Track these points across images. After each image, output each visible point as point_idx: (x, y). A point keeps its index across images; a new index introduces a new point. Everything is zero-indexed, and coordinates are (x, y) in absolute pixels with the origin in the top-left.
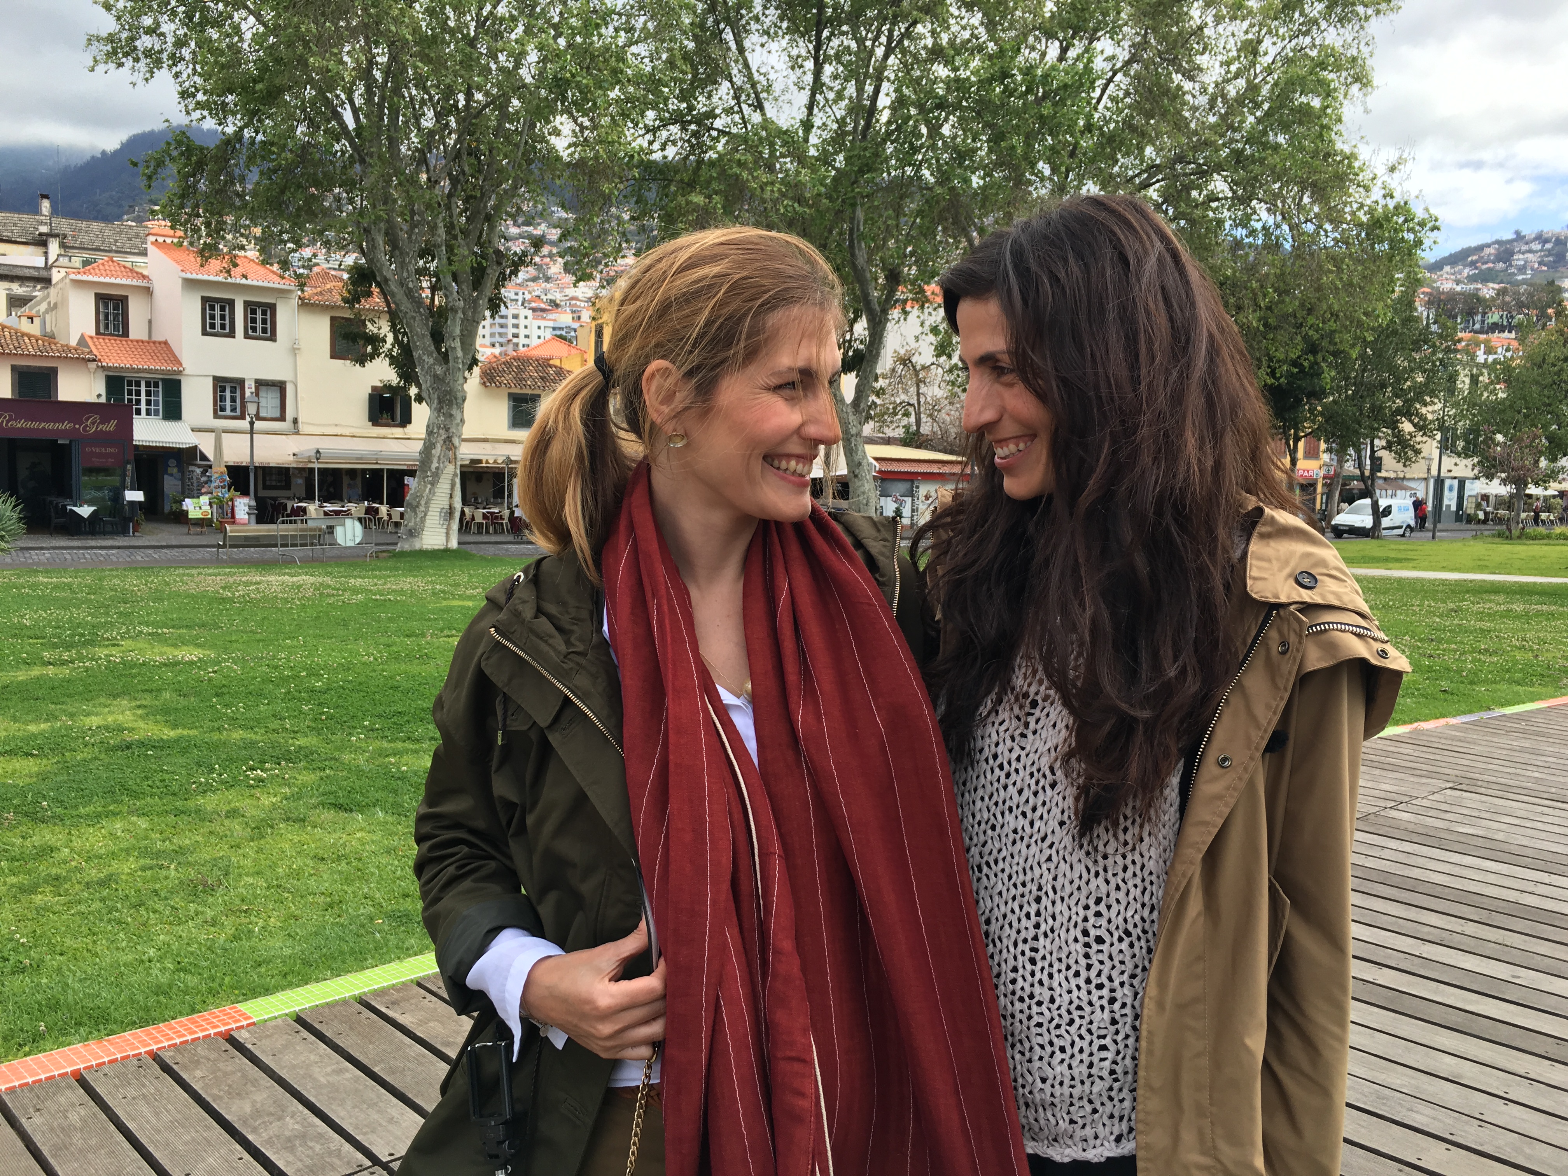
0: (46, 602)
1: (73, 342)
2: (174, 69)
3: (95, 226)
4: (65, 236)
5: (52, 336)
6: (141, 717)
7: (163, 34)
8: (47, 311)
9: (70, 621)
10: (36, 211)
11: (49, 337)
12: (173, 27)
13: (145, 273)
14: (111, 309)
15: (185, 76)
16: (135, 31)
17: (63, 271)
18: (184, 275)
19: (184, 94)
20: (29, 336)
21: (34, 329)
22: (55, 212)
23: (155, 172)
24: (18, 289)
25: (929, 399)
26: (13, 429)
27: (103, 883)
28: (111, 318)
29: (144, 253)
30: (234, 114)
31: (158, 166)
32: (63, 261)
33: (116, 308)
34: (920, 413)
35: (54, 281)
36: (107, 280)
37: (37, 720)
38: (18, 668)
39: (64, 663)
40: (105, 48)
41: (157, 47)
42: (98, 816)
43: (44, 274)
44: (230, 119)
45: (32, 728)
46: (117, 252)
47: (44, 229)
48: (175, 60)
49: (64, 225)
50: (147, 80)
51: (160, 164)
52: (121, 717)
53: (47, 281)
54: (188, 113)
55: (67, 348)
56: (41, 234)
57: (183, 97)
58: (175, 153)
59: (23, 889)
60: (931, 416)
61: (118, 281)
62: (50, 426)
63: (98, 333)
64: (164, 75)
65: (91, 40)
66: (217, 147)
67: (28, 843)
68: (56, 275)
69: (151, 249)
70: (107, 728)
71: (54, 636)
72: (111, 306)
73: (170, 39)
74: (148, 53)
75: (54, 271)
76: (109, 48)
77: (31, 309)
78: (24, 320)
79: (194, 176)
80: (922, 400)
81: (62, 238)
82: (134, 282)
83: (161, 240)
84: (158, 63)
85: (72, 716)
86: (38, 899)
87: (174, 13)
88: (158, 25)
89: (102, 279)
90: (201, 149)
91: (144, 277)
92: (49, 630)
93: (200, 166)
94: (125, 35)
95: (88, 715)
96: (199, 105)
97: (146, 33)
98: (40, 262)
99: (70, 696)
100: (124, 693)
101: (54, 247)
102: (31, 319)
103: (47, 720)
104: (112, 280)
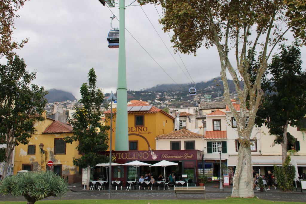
26: (167, 158)
61: (218, 116)
62: (176, 157)
63: (214, 130)
82: (222, 115)
89: (214, 116)
91: (225, 114)
102: (201, 128)
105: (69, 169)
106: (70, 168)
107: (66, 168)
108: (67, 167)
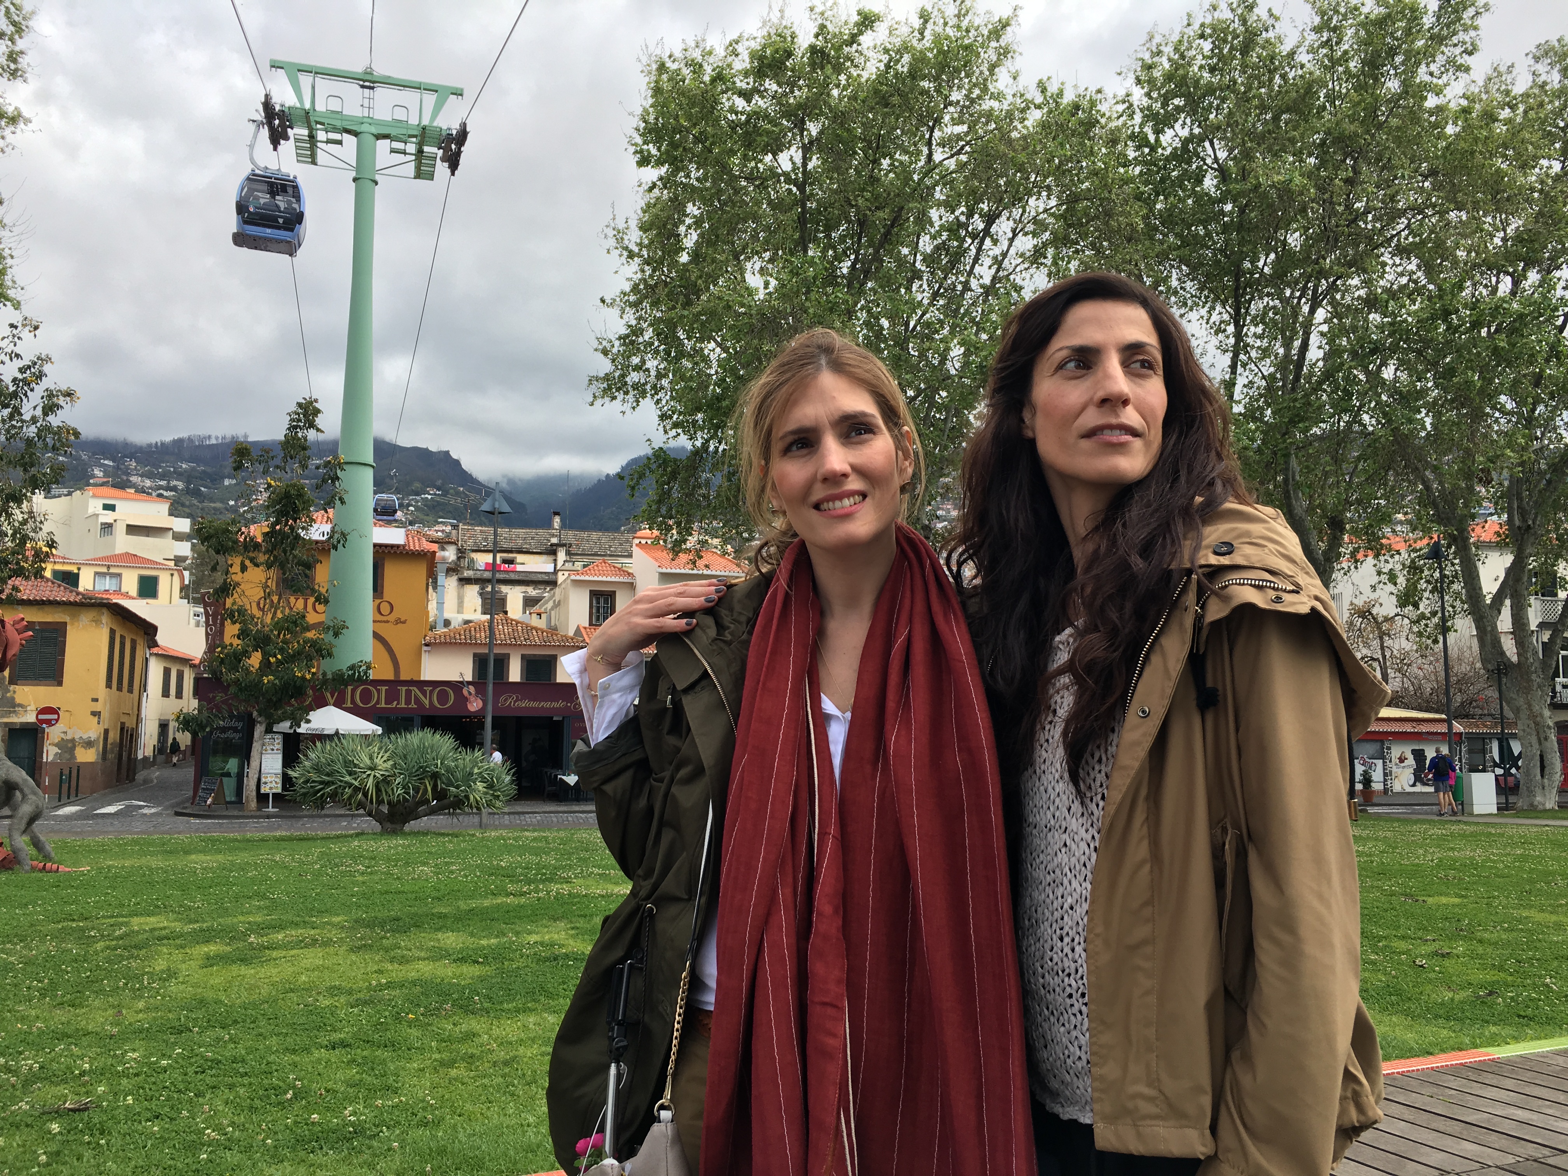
0: (523, 849)
1: (571, 633)
2: (656, 397)
3: (595, 535)
4: (570, 545)
5: (556, 629)
6: (572, 936)
7: (648, 370)
8: (552, 609)
9: (538, 864)
10: (550, 525)
11: (553, 630)
12: (656, 363)
13: (630, 571)
14: (602, 604)
15: (664, 402)
16: (626, 369)
17: (566, 573)
18: (660, 570)
19: (663, 417)
20: (537, 629)
21: (541, 623)
22: (563, 526)
23: (638, 483)
24: (532, 592)
25: (1395, 652)
26: (519, 708)
27: (506, 1063)
28: (601, 611)
29: (630, 556)
30: (702, 429)
31: (640, 478)
32: (569, 566)
33: (606, 602)
34: (1386, 668)
35: (559, 582)
36: (600, 579)
37: (488, 937)
38: (486, 897)
39: (523, 894)
40: (602, 386)
41: (642, 381)
42: (518, 1011)
43: (552, 577)
44: (699, 434)
45: (484, 942)
46: (611, 556)
47: (554, 540)
48: (656, 389)
49: (570, 536)
50: (634, 408)
51: (642, 476)
52: (556, 936)
53: (553, 583)
54: (666, 432)
55: (566, 638)
56: (552, 545)
57: (662, 420)
58: (654, 466)
59: (442, 1063)
60: (1399, 670)
61: (609, 579)
62: (547, 705)
63: (591, 624)
64: (647, 404)
65: (592, 380)
66: (688, 458)
67: (457, 1029)
68: (561, 578)
69: (636, 550)
70: (542, 944)
71: (522, 874)
72: (602, 601)
73: (653, 373)
74: (635, 386)
75: (560, 574)
76: (605, 385)
77: (541, 607)
78: (534, 616)
79: (668, 484)
80: (1388, 654)
81: (567, 546)
82: (621, 579)
83: (643, 541)
84: (643, 394)
85: (517, 934)
86: (453, 1072)
87: (657, 352)
88: (643, 362)
89: (596, 578)
90: (675, 460)
91: (629, 574)
92: (519, 870)
93: (673, 476)
94: (617, 374)
95: (530, 933)
96: (676, 425)
97: (634, 370)
98: (550, 568)
99: (520, 918)
100: (563, 917)
101: (562, 555)
102: (539, 614)
103: (497, 937)
104: (604, 579)
105: (73, 740)
106: (77, 737)
107: (62, 735)
108: (65, 733)
